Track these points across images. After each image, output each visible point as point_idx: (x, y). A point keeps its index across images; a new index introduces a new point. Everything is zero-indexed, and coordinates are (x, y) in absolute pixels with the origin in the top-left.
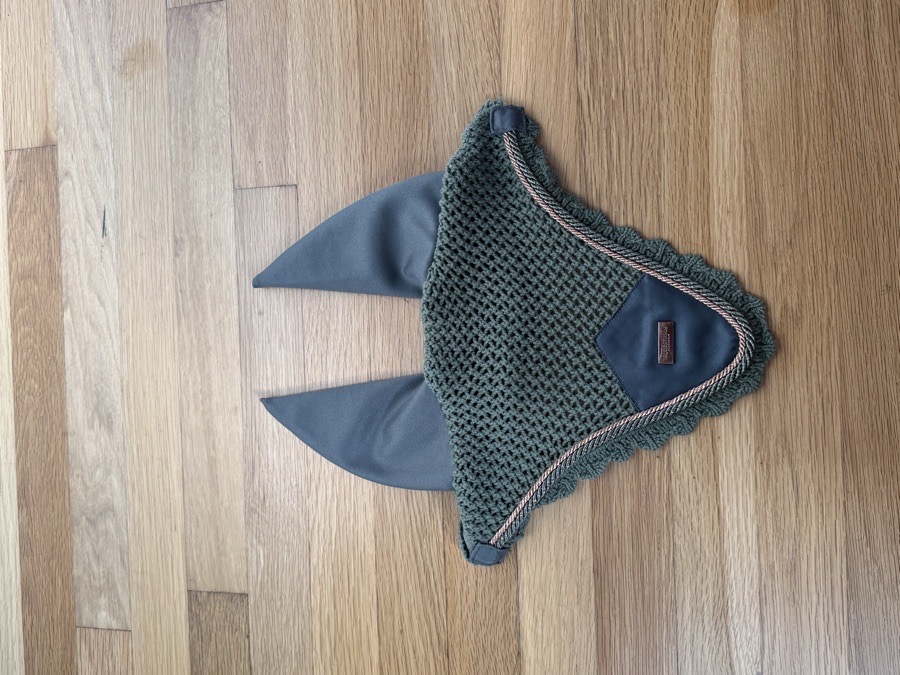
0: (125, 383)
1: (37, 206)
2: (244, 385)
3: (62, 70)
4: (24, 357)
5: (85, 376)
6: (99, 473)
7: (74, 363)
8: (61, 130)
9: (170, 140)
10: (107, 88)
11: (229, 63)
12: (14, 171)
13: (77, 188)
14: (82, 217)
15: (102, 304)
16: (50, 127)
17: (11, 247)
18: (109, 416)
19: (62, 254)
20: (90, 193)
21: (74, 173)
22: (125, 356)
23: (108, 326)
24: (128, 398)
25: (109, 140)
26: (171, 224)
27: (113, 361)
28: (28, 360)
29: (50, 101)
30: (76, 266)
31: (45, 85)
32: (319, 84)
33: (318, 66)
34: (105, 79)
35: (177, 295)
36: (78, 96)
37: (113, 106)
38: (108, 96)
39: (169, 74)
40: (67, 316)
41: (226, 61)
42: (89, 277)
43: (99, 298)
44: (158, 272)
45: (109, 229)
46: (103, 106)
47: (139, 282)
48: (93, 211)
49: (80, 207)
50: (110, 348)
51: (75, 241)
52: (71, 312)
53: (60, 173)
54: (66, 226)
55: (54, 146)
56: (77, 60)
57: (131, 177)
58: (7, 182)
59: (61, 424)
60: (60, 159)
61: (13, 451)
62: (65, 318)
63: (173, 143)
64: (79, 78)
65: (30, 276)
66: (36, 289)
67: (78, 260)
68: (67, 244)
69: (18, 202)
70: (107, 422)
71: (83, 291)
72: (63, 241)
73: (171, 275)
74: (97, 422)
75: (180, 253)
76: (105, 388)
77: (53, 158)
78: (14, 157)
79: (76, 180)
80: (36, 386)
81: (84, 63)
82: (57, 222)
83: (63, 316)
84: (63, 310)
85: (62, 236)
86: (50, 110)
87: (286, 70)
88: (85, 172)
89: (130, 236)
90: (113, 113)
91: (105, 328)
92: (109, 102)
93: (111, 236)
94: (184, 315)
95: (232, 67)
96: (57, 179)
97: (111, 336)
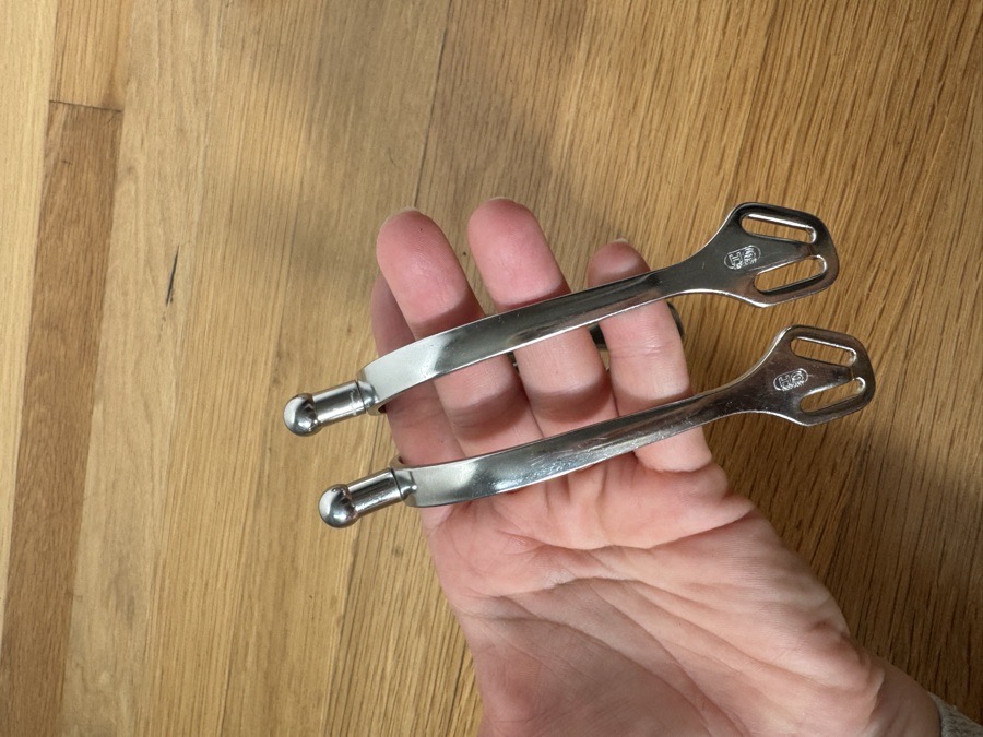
0: (161, 562)
1: (82, 212)
2: (341, 664)
4: (34, 452)
5: (107, 522)
6: (104, 678)
7: (96, 493)
8: (133, 86)
9: (305, 156)
10: (215, 22)
11: (449, 17)
12: (58, 140)
13: (142, 199)
14: (142, 255)
15: (149, 417)
16: (118, 75)
17: (39, 270)
18: (131, 601)
19: (106, 306)
20: (159, 218)
21: (141, 171)
22: (168, 518)
23: (151, 458)
24: (162, 589)
26: (277, 319)
27: (150, 519)
28: (38, 458)
29: (123, 23)
30: (121, 338)
32: (641, 111)
33: (651, 69)
35: (263, 455)
36: (167, 26)
37: (220, 61)
38: (214, 39)
39: (327, 16)
40: (99, 413)
41: (443, 11)
42: (137, 363)
43: (146, 406)
44: (242, 399)
45: (179, 293)
46: (204, 55)
47: (208, 407)
48: (160, 252)
49: (141, 235)
50: (148, 496)
51: (125, 294)
52: (104, 410)
53: (121, 167)
54: (117, 262)
55: (119, 112)
58: (46, 156)
59: (67, 578)
60: (123, 140)
62: (94, 418)
63: (308, 164)
65: (57, 327)
66: (63, 353)
67: (126, 327)
68: (113, 293)
69: (57, 197)
70: (128, 609)
71: (124, 383)
72: (108, 286)
73: (261, 415)
74: (112, 602)
75: (282, 380)
76: (131, 555)
77: (114, 136)
78: (61, 115)
79: (141, 179)
80: (44, 504)
82: (105, 249)
83: (91, 412)
84: (93, 402)
85: (108, 278)
86: (121, 43)
87: (570, 58)
88: (157, 176)
89: (209, 317)
90: (218, 75)
91: (146, 462)
92: (214, 51)
93: (179, 306)
94: (268, 495)
95: (454, 28)
96: (115, 175)
97: (152, 477)
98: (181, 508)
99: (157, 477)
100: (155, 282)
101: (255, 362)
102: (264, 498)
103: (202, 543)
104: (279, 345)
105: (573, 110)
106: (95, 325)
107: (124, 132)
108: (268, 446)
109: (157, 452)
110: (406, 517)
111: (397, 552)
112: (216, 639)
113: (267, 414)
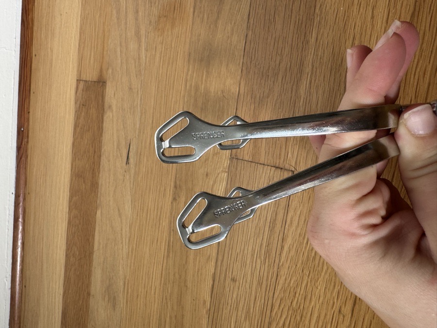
0: (127, 281)
1: (91, 126)
3: (116, 21)
4: (73, 231)
5: (104, 262)
8: (110, 71)
9: (184, 97)
10: (143, 40)
11: (248, 28)
12: (81, 96)
13: (115, 120)
14: (115, 144)
15: (120, 215)
16: (104, 66)
17: (74, 152)
18: (114, 298)
19: (101, 167)
20: (122, 127)
21: (114, 107)
22: (129, 260)
23: (121, 234)
24: (127, 293)
25: (139, 85)
27: (121, 261)
28: (75, 233)
29: (106, 44)
30: (108, 180)
31: (104, 31)
34: (143, 32)
35: (170, 233)
36: (123, 44)
37: (146, 57)
38: (143, 48)
39: (192, 34)
40: (99, 213)
41: (245, 25)
42: (114, 191)
43: (119, 210)
44: (160, 206)
45: (131, 160)
46: (139, 55)
47: (145, 210)
48: (123, 142)
49: (115, 135)
50: (120, 250)
51: (109, 161)
52: (101, 212)
53: (106, 106)
54: (105, 147)
55: (104, 82)
56: (126, 13)
57: (151, 122)
58: (76, 103)
59: (87, 286)
60: (107, 95)
61: (62, 287)
62: (97, 216)
63: (186, 100)
64: (126, 28)
65: (81, 176)
66: (84, 187)
67: (110, 176)
68: (104, 159)
69: (81, 120)
70: (113, 301)
71: (109, 200)
72: (102, 158)
73: (168, 214)
74: (106, 299)
75: (177, 198)
76: (114, 277)
77: (103, 92)
78: (82, 84)
79: (114, 111)
80: (77, 254)
81: (131, 16)
82: (100, 142)
83: (96, 213)
84: (96, 208)
85: (102, 154)
86: (105, 53)
87: (308, 42)
88: (121, 109)
89: (144, 170)
90: (145, 64)
91: (120, 235)
92: (143, 53)
93: (132, 166)
94: (173, 252)
95: (250, 33)
96: (104, 109)
97: (122, 243)
98: (135, 256)
99: (124, 242)
100: (121, 156)
101: (165, 190)
102: (171, 253)
103: (144, 273)
104: (175, 182)
105: (310, 66)
106: (97, 174)
107: (107, 91)
108: (172, 229)
109: (124, 231)
110: (237, 263)
111: (234, 280)
112: (152, 318)
113: (171, 214)
